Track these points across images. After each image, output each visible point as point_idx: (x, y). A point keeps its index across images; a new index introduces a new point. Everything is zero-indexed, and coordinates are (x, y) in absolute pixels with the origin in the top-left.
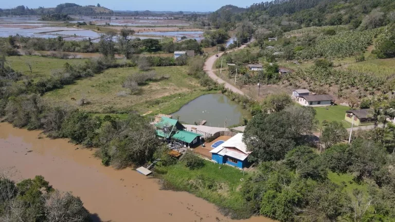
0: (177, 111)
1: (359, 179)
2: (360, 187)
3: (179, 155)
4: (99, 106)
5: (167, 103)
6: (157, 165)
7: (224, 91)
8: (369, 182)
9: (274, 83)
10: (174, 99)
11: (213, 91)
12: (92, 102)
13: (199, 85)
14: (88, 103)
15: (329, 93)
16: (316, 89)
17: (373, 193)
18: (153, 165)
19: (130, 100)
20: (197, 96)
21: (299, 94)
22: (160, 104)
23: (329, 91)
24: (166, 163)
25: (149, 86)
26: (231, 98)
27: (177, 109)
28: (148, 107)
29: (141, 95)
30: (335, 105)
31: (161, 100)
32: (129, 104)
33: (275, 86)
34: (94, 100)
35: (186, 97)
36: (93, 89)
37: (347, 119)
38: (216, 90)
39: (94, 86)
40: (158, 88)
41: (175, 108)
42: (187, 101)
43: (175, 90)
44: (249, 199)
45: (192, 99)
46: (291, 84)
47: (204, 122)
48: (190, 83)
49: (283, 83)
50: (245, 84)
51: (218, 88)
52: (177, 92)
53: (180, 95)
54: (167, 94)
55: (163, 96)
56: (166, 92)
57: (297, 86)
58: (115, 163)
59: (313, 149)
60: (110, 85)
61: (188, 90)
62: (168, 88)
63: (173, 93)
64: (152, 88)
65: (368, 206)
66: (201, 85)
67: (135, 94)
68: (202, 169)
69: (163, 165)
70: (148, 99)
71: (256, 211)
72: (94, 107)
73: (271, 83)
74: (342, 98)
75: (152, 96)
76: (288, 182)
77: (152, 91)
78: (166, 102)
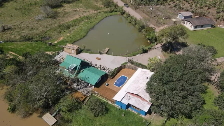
0: (84, 37)
3: (84, 98)
4: (18, 32)
5: (76, 27)
6: (63, 111)
7: (123, 13)
9: (161, 4)
10: (83, 22)
11: (113, 13)
12: (12, 27)
13: (103, 6)
14: (9, 29)
15: (209, 15)
16: (197, 11)
18: (59, 112)
19: (45, 24)
20: (102, 18)
21: (185, 17)
22: (71, 28)
23: (209, 13)
24: (72, 108)
25: (63, 8)
26: (129, 21)
27: (85, 34)
28: (60, 32)
29: (55, 18)
30: (215, 27)
31: (72, 23)
32: (44, 29)
33: (162, 7)
34: (15, 24)
35: (93, 20)
36: (16, 12)
38: (116, 11)
39: (17, 9)
40: (70, 11)
41: (83, 34)
42: (93, 24)
43: (84, 12)
45: (97, 22)
46: (175, 6)
47: (107, 49)
48: (96, 4)
49: (169, 5)
50: (139, 5)
51: (118, 10)
52: (85, 15)
53: (87, 18)
54: (77, 17)
55: (74, 19)
56: (77, 14)
57: (180, 7)
58: (21, 110)
60: (31, 8)
61: (94, 12)
62: (78, 10)
63: (82, 16)
64: (65, 11)
66: (105, 6)
67: (51, 17)
68: (106, 115)
69: (69, 111)
70: (61, 23)
72: (14, 33)
73: (159, 4)
74: (219, 21)
75: (65, 19)
77: (65, 13)
78: (76, 25)
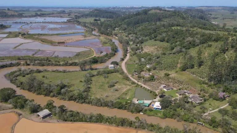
1: (181, 109)
2: (182, 111)
7: (141, 86)
8: (183, 109)
10: (130, 92)
13: (131, 84)
14: (107, 96)
15: (170, 85)
16: (167, 84)
17: (184, 111)
18: (143, 112)
19: (117, 93)
21: (163, 87)
22: (128, 94)
24: (145, 111)
29: (118, 91)
30: (173, 89)
31: (126, 92)
32: (119, 95)
33: (154, 82)
35: (132, 90)
37: (176, 94)
38: (138, 86)
39: (99, 88)
40: (120, 87)
41: (134, 95)
43: (126, 87)
44: (164, 116)
46: (159, 82)
49: (156, 81)
53: (129, 89)
54: (125, 89)
57: (161, 83)
59: (171, 104)
60: (103, 87)
61: (130, 87)
62: (123, 86)
64: (118, 87)
65: (183, 114)
68: (153, 111)
71: (166, 117)
74: (174, 87)
76: (171, 112)
77: (120, 89)
